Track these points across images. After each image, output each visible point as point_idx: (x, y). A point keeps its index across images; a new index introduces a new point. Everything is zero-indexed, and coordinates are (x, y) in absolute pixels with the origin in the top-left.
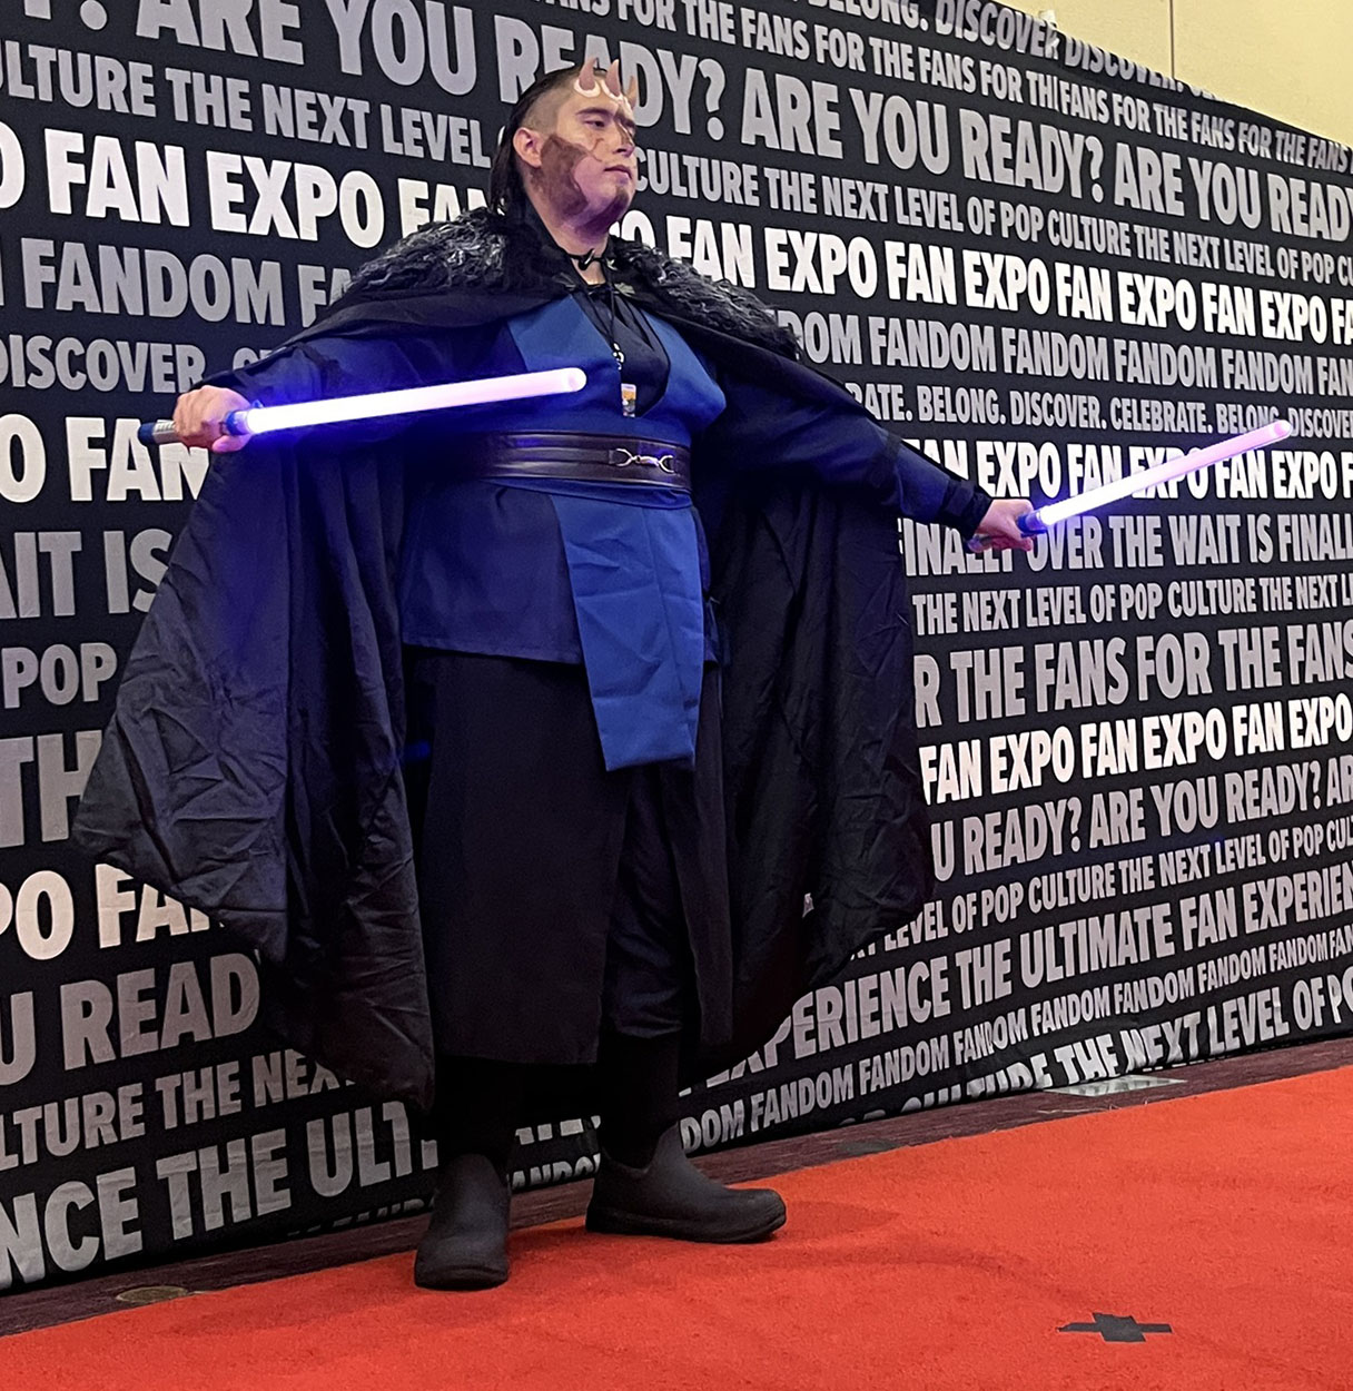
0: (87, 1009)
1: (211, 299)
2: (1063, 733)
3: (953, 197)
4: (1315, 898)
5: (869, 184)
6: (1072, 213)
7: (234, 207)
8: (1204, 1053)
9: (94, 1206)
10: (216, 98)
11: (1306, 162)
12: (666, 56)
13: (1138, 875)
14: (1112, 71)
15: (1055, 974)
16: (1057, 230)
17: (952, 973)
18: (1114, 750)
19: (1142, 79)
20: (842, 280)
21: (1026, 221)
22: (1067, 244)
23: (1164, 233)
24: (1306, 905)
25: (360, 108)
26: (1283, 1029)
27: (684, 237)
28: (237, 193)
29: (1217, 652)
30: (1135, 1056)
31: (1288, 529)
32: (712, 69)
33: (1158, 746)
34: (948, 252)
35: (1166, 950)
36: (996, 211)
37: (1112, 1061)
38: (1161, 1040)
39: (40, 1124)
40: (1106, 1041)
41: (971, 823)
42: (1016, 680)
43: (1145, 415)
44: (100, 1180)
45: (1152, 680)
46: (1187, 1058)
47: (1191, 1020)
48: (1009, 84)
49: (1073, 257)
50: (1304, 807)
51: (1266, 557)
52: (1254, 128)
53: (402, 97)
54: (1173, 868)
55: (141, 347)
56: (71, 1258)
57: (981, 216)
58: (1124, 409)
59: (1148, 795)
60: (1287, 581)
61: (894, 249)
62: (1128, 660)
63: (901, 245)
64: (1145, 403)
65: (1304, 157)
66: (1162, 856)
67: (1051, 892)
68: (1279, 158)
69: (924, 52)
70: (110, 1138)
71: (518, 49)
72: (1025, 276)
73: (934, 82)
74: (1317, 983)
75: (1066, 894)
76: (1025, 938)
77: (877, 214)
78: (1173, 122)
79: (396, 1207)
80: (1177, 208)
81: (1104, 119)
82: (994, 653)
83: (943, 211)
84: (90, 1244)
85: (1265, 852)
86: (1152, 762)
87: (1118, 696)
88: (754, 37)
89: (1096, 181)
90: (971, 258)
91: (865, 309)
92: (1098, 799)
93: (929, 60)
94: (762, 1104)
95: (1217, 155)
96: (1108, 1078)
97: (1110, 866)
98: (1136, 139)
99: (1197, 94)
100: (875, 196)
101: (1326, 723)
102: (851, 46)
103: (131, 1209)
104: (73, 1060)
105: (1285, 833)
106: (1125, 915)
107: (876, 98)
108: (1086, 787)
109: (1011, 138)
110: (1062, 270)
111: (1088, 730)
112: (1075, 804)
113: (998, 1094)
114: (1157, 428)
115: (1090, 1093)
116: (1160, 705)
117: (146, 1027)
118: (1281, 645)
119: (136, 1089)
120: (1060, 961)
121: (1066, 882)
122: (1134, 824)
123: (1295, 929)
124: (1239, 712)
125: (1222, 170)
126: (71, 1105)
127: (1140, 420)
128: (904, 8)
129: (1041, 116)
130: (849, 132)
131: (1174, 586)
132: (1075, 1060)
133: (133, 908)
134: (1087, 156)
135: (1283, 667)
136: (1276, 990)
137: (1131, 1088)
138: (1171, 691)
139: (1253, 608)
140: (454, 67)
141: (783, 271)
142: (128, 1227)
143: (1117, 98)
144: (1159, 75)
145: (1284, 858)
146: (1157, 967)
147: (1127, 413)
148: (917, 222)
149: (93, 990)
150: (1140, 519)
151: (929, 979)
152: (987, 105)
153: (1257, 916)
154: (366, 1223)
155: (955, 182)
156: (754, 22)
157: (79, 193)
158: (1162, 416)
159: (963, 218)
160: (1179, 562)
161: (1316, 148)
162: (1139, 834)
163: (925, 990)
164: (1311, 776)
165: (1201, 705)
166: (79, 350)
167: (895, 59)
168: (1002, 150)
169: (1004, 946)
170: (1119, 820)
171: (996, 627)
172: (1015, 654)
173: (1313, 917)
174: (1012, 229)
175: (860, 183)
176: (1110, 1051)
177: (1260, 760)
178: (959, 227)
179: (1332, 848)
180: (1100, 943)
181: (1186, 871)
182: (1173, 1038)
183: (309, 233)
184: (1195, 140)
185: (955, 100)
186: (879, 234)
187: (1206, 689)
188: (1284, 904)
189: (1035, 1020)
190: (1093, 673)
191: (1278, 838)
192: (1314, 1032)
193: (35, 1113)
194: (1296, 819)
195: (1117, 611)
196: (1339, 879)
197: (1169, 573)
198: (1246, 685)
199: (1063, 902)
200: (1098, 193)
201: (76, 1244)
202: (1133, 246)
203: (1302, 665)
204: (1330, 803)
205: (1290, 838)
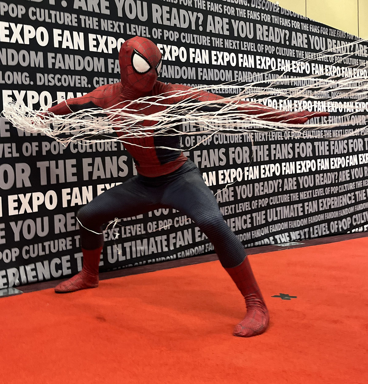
0: (60, 220)
1: (89, 66)
2: (278, 165)
3: (254, 44)
4: (336, 203)
5: (235, 41)
6: (282, 47)
7: (94, 46)
8: (310, 238)
9: (61, 264)
10: (91, 22)
11: (336, 36)
12: (190, 12)
13: (295, 197)
14: (291, 15)
15: (275, 219)
16: (278, 51)
17: (252, 218)
18: (289, 168)
19: (298, 17)
20: (228, 62)
21: (271, 49)
22: (280, 54)
23: (303, 52)
24: (333, 205)
25: (122, 24)
26: (328, 232)
27: (193, 53)
28: (95, 43)
29: (314, 147)
30: (293, 238)
31: (331, 119)
32: (200, 15)
33: (300, 168)
34: (253, 56)
35: (301, 214)
36: (264, 47)
37: (288, 239)
38: (299, 234)
39: (49, 245)
40: (287, 234)
41: (256, 184)
42: (267, 153)
44: (63, 258)
45: (299, 153)
46: (305, 238)
47: (306, 230)
48: (267, 18)
49: (281, 57)
50: (333, 182)
52: (324, 28)
53: (131, 22)
54: (303, 196)
55: (73, 77)
56: (56, 275)
57: (260, 48)
59: (297, 179)
60: (331, 131)
61: (240, 55)
62: (293, 148)
63: (242, 55)
65: (336, 35)
66: (300, 193)
67: (275, 200)
68: (330, 35)
69: (248, 11)
70: (65, 249)
71: (157, 11)
72: (270, 61)
73: (251, 18)
74: (336, 222)
75: (278, 201)
76: (268, 210)
77: (237, 48)
78: (305, 27)
79: (127, 266)
80: (306, 46)
81: (289, 26)
82: (262, 146)
83: (252, 47)
84: (60, 272)
85: (324, 192)
86: (298, 171)
87: (291, 156)
88: (210, 8)
89: (287, 40)
90: (258, 57)
91: (233, 69)
92: (286, 180)
93: (250, 13)
94: (208, 246)
95: (315, 34)
96: (287, 242)
97: (288, 195)
98: (297, 31)
99: (311, 20)
100: (236, 44)
101: (339, 163)
102: (232, 10)
103: (69, 264)
104: (57, 231)
106: (292, 206)
107: (237, 22)
108: (283, 177)
109: (268, 30)
110: (279, 60)
111: (283, 164)
112: (280, 181)
113: (262, 245)
114: (300, 96)
115: (283, 246)
116: (300, 159)
117: (72, 225)
118: (329, 145)
119: (70, 238)
120: (277, 216)
121: (278, 198)
122: (294, 185)
123: (331, 210)
124: (319, 160)
125: (317, 38)
126: (56, 241)
128: (244, 1)
129: (275, 25)
130: (231, 29)
131: (304, 132)
132: (280, 238)
133: (70, 199)
134: (285, 34)
135: (329, 150)
136: (326, 224)
137: (293, 245)
138: (303, 155)
139: (322, 137)
140: (143, 15)
141: (215, 60)
142: (68, 268)
143: (292, 21)
144: (302, 16)
145: (329, 194)
146: (299, 218)
147: (294, 93)
148: (246, 49)
149: (61, 216)
151: (246, 219)
152: (262, 23)
153: (322, 207)
154: (120, 269)
155: (255, 40)
156: (210, 5)
157: (60, 43)
159: (256, 48)
161: (339, 33)
162: (295, 188)
163: (245, 222)
164: (335, 175)
165: (310, 159)
166: (60, 77)
167: (242, 13)
168: (266, 33)
169: (264, 212)
170: (290, 185)
171: (262, 140)
172: (266, 147)
173: (335, 207)
174: (267, 51)
175: (233, 41)
176: (288, 236)
177: (323, 171)
178: (255, 51)
179: (340, 192)
180: (286, 212)
181: (306, 196)
182: (302, 234)
183: (110, 52)
184: (310, 31)
185: (255, 22)
186: (237, 52)
187: (311, 155)
188: (328, 204)
189: (271, 229)
190: (285, 151)
191: (327, 190)
193: (48, 243)
194: (331, 185)
195: (290, 137)
196: (341, 199)
198: (320, 154)
199: (277, 203)
200: (288, 43)
201: (57, 271)
202: (295, 55)
203: (334, 150)
204: (340, 182)
205: (330, 189)
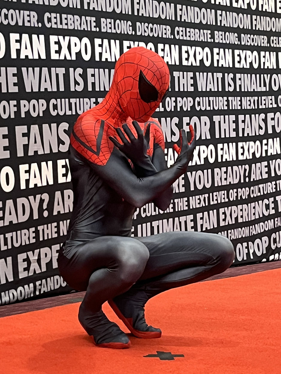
4: (245, 214)
13: (182, 204)
18: (174, 158)
24: (242, 217)
29: (212, 123)
31: (240, 79)
43: (188, 34)
50: (242, 181)
51: (231, 89)
54: (194, 202)
58: (180, 32)
59: (186, 176)
60: (239, 98)
62: (180, 125)
64: (188, 30)
66: (191, 198)
67: (149, 210)
74: (245, 244)
75: (155, 211)
76: (139, 226)
85: (228, 197)
87: (175, 139)
94: (40, 285)
101: (252, 151)
105: (235, 190)
106: (176, 219)
114: (192, 39)
118: (236, 122)
123: (237, 225)
124: (220, 146)
127: (186, 36)
131: (197, 99)
135: (236, 130)
139: (226, 108)
145: (235, 199)
147: (181, 33)
150: (185, 73)
153: (224, 220)
158: (194, 35)
160: (200, 90)
164: (245, 170)
165: (206, 143)
173: (244, 221)
177: (227, 164)
179: (252, 196)
181: (199, 203)
187: (209, 137)
188: (234, 216)
191: (233, 193)
192: (243, 262)
194: (239, 185)
195: (176, 107)
196: (254, 208)
197: (195, 94)
198: (223, 136)
199: (154, 214)
203: (243, 129)
204: (252, 180)
205: (237, 192)
